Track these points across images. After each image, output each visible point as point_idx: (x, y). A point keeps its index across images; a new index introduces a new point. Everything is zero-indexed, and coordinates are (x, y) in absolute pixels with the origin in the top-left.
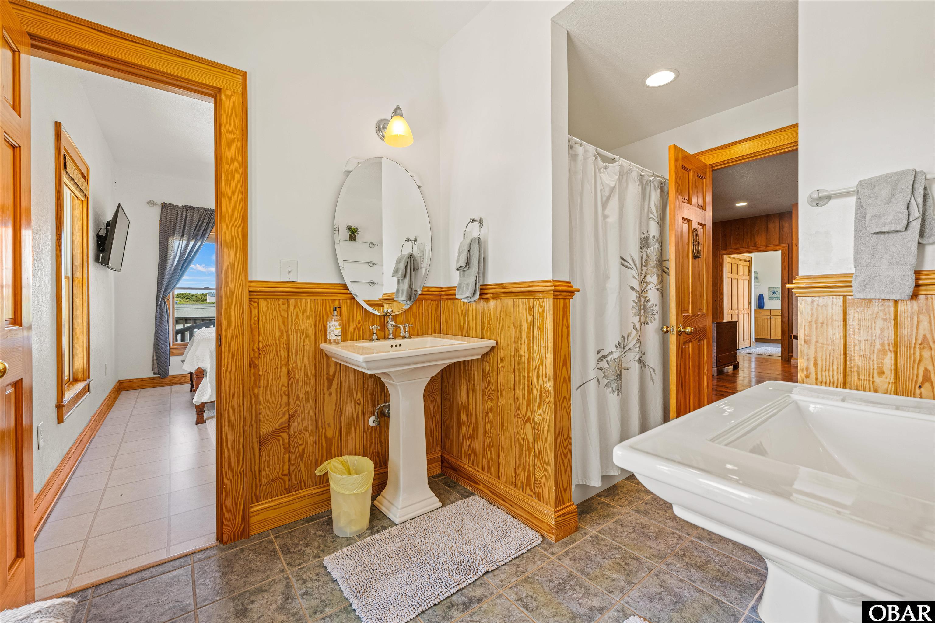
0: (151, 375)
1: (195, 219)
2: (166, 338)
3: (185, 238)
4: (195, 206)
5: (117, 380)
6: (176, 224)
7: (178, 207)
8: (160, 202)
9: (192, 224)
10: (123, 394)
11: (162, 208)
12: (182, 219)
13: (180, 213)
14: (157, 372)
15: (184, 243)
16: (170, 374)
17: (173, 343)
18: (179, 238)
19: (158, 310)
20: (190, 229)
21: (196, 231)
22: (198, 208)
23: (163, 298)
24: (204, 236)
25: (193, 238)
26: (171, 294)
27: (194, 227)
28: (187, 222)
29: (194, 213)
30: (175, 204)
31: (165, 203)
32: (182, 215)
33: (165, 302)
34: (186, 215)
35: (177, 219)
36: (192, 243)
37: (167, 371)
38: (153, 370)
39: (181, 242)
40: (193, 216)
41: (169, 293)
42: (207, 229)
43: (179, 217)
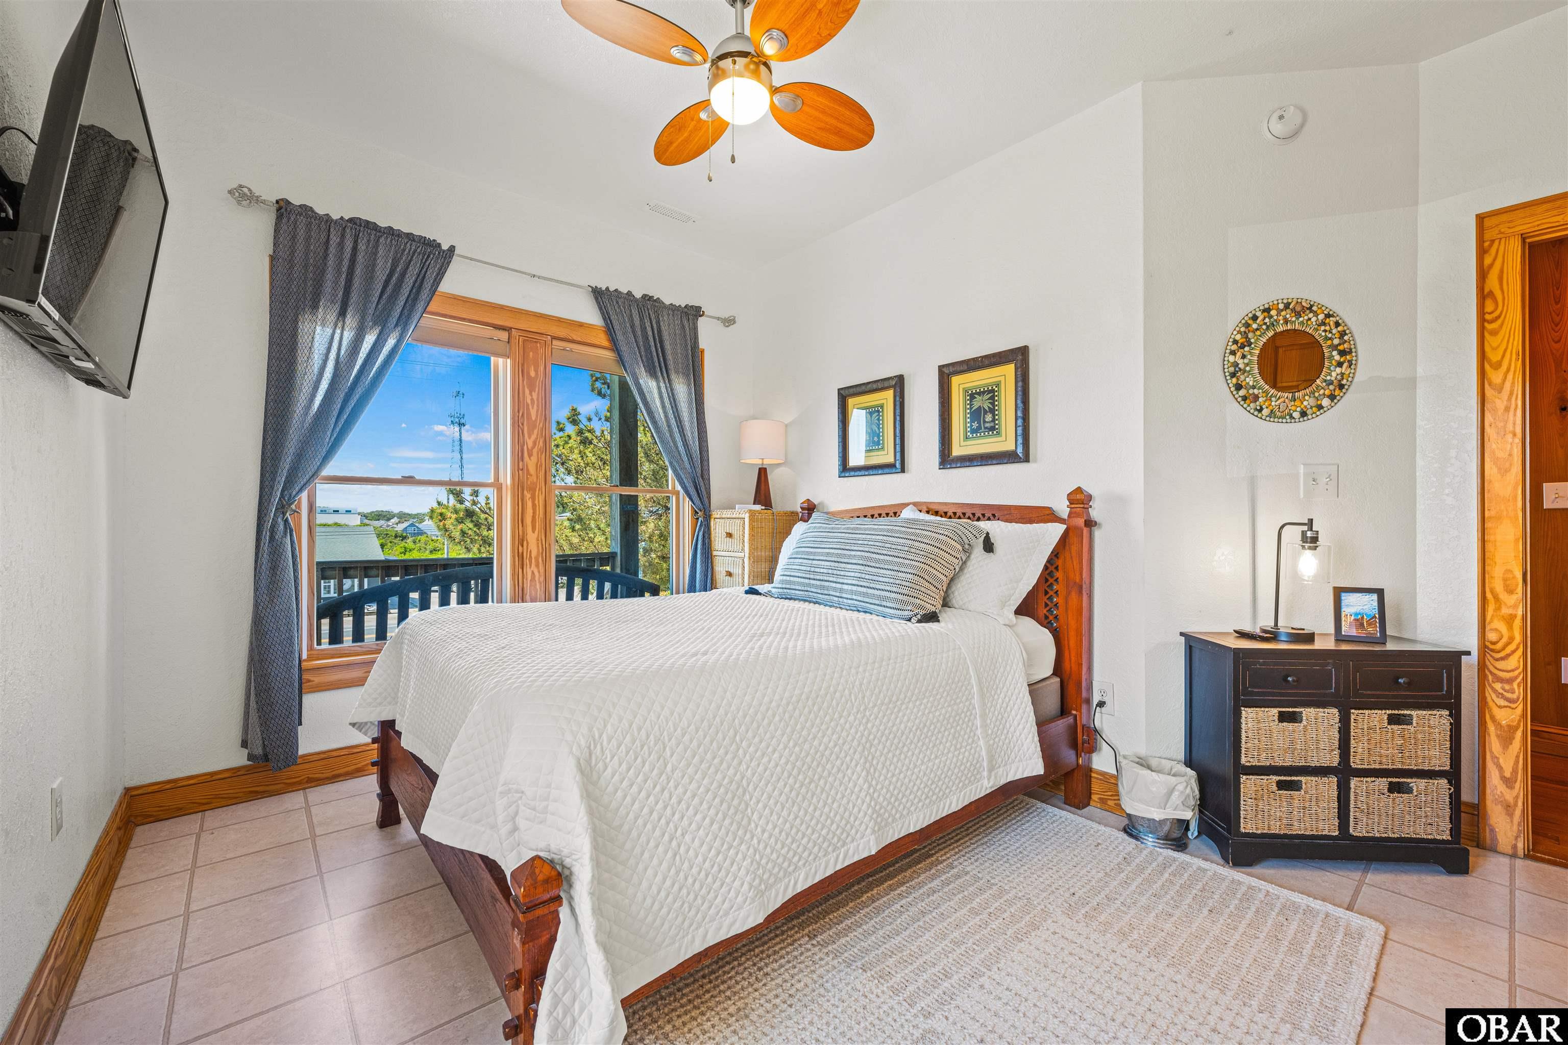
0: (239, 758)
1: (380, 262)
2: (291, 638)
3: (351, 321)
4: (383, 224)
5: (120, 791)
6: (323, 272)
7: (327, 219)
8: (272, 196)
9: (372, 278)
10: (142, 834)
11: (279, 217)
12: (340, 260)
13: (334, 239)
14: (259, 751)
15: (348, 335)
16: (301, 751)
17: (310, 648)
18: (332, 317)
19: (265, 547)
20: (366, 293)
21: (383, 302)
22: (390, 231)
23: (282, 508)
24: (409, 317)
25: (375, 324)
26: (304, 495)
27: (379, 287)
28: (358, 271)
29: (376, 246)
30: (320, 210)
31: (288, 202)
32: (341, 245)
33: (286, 521)
34: (355, 249)
35: (326, 256)
36: (370, 339)
37: (292, 741)
38: (244, 744)
39: (338, 331)
40: (375, 254)
41: (301, 490)
42: (416, 299)
43: (332, 250)
